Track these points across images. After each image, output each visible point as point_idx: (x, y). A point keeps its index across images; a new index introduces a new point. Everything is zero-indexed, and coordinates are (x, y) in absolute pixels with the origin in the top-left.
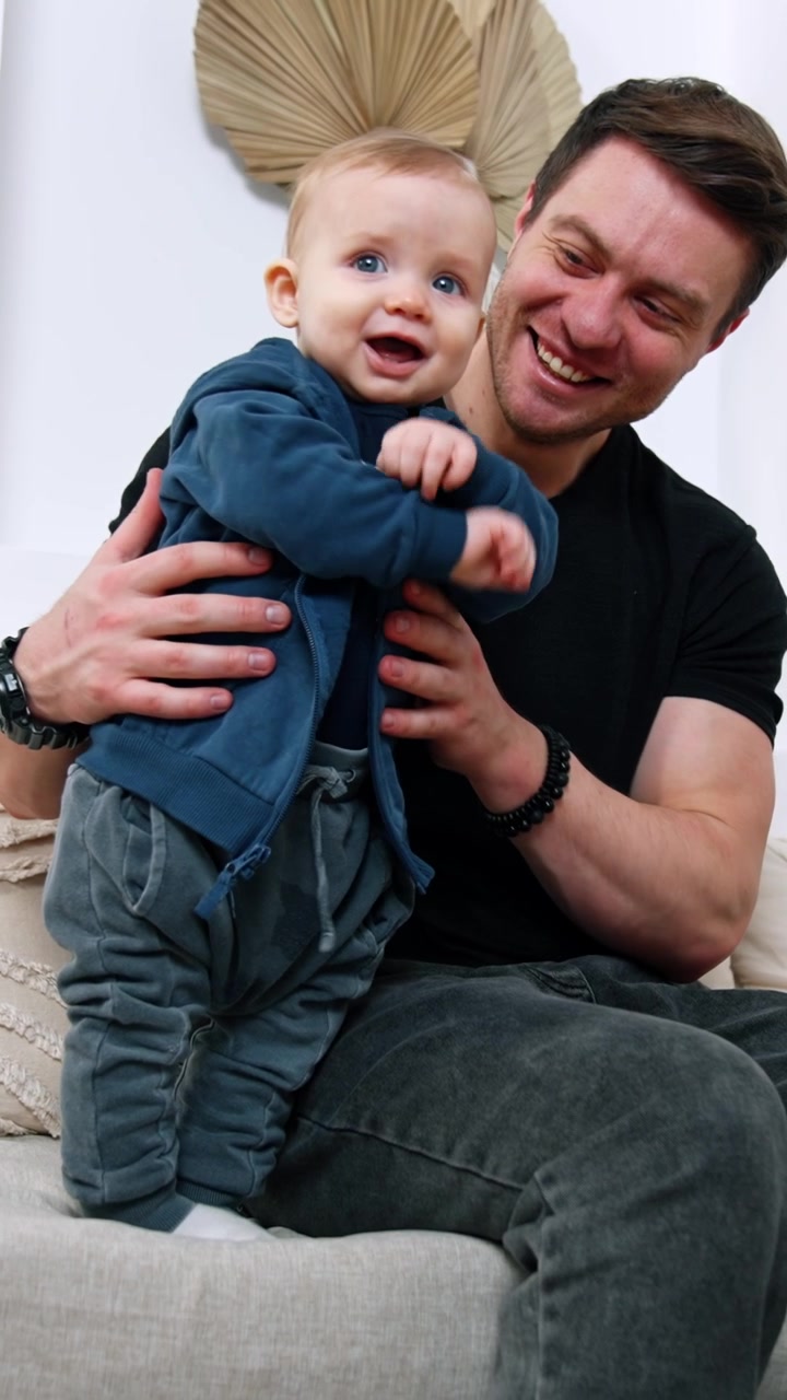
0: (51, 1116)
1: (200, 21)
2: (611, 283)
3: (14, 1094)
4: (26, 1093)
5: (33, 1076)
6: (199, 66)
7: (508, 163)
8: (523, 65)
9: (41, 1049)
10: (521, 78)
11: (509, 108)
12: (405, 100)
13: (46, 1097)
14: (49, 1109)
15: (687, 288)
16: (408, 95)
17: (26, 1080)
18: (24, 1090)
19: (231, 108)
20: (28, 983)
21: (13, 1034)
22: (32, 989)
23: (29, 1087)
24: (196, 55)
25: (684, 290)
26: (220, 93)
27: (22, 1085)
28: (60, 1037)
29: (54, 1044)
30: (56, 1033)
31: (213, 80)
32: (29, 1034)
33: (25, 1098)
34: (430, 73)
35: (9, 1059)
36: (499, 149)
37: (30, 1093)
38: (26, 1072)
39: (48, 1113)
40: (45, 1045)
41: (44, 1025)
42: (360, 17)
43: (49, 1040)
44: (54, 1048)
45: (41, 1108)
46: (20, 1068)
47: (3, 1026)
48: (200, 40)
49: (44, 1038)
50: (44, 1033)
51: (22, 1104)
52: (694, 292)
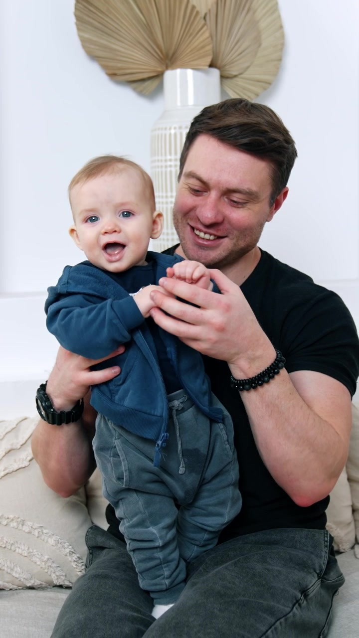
0: (26, 579)
1: (76, 9)
2: (213, 195)
3: (9, 573)
4: (14, 572)
5: (16, 565)
6: (78, 29)
7: (237, 58)
8: (241, 9)
9: (18, 553)
10: (241, 14)
11: (235, 32)
12: (178, 46)
13: (23, 572)
14: (24, 577)
15: (244, 188)
16: (179, 43)
17: (14, 567)
18: (13, 571)
19: (97, 48)
20: (10, 525)
21: (6, 549)
22: (12, 527)
23: (15, 569)
24: (77, 25)
25: (244, 189)
26: (91, 42)
27: (12, 570)
28: (26, 546)
29: (24, 550)
30: (24, 545)
31: (86, 36)
32: (13, 548)
33: (14, 574)
34: (189, 34)
35: (6, 560)
36: (230, 55)
37: (16, 572)
38: (13, 563)
39: (24, 578)
40: (20, 551)
41: (19, 542)
42: (152, 8)
43: (22, 549)
44: (24, 552)
45: (21, 577)
46: (11, 563)
47: (1, 547)
48: (77, 17)
49: (19, 548)
50: (19, 546)
51: (13, 576)
52: (248, 189)
